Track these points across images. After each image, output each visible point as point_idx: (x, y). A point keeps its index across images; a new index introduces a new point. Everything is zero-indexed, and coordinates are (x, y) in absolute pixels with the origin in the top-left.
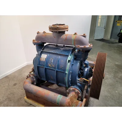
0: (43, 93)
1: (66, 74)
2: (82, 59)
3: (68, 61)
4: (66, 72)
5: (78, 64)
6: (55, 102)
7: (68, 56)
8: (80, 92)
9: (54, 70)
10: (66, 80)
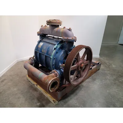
0: (33, 70)
1: (51, 58)
2: (66, 49)
3: (54, 48)
4: (51, 57)
5: (62, 53)
6: (38, 77)
7: (55, 45)
8: (58, 74)
9: (44, 55)
10: (51, 64)
